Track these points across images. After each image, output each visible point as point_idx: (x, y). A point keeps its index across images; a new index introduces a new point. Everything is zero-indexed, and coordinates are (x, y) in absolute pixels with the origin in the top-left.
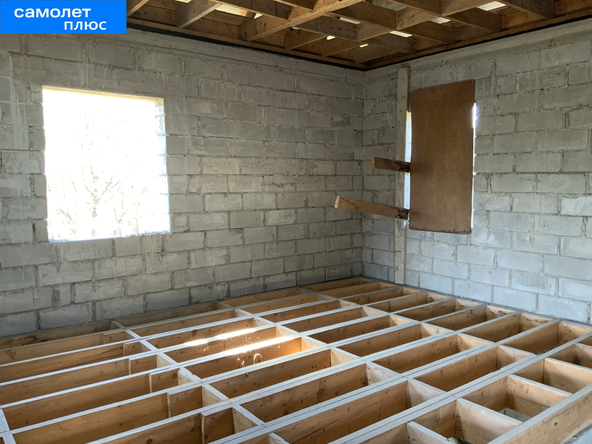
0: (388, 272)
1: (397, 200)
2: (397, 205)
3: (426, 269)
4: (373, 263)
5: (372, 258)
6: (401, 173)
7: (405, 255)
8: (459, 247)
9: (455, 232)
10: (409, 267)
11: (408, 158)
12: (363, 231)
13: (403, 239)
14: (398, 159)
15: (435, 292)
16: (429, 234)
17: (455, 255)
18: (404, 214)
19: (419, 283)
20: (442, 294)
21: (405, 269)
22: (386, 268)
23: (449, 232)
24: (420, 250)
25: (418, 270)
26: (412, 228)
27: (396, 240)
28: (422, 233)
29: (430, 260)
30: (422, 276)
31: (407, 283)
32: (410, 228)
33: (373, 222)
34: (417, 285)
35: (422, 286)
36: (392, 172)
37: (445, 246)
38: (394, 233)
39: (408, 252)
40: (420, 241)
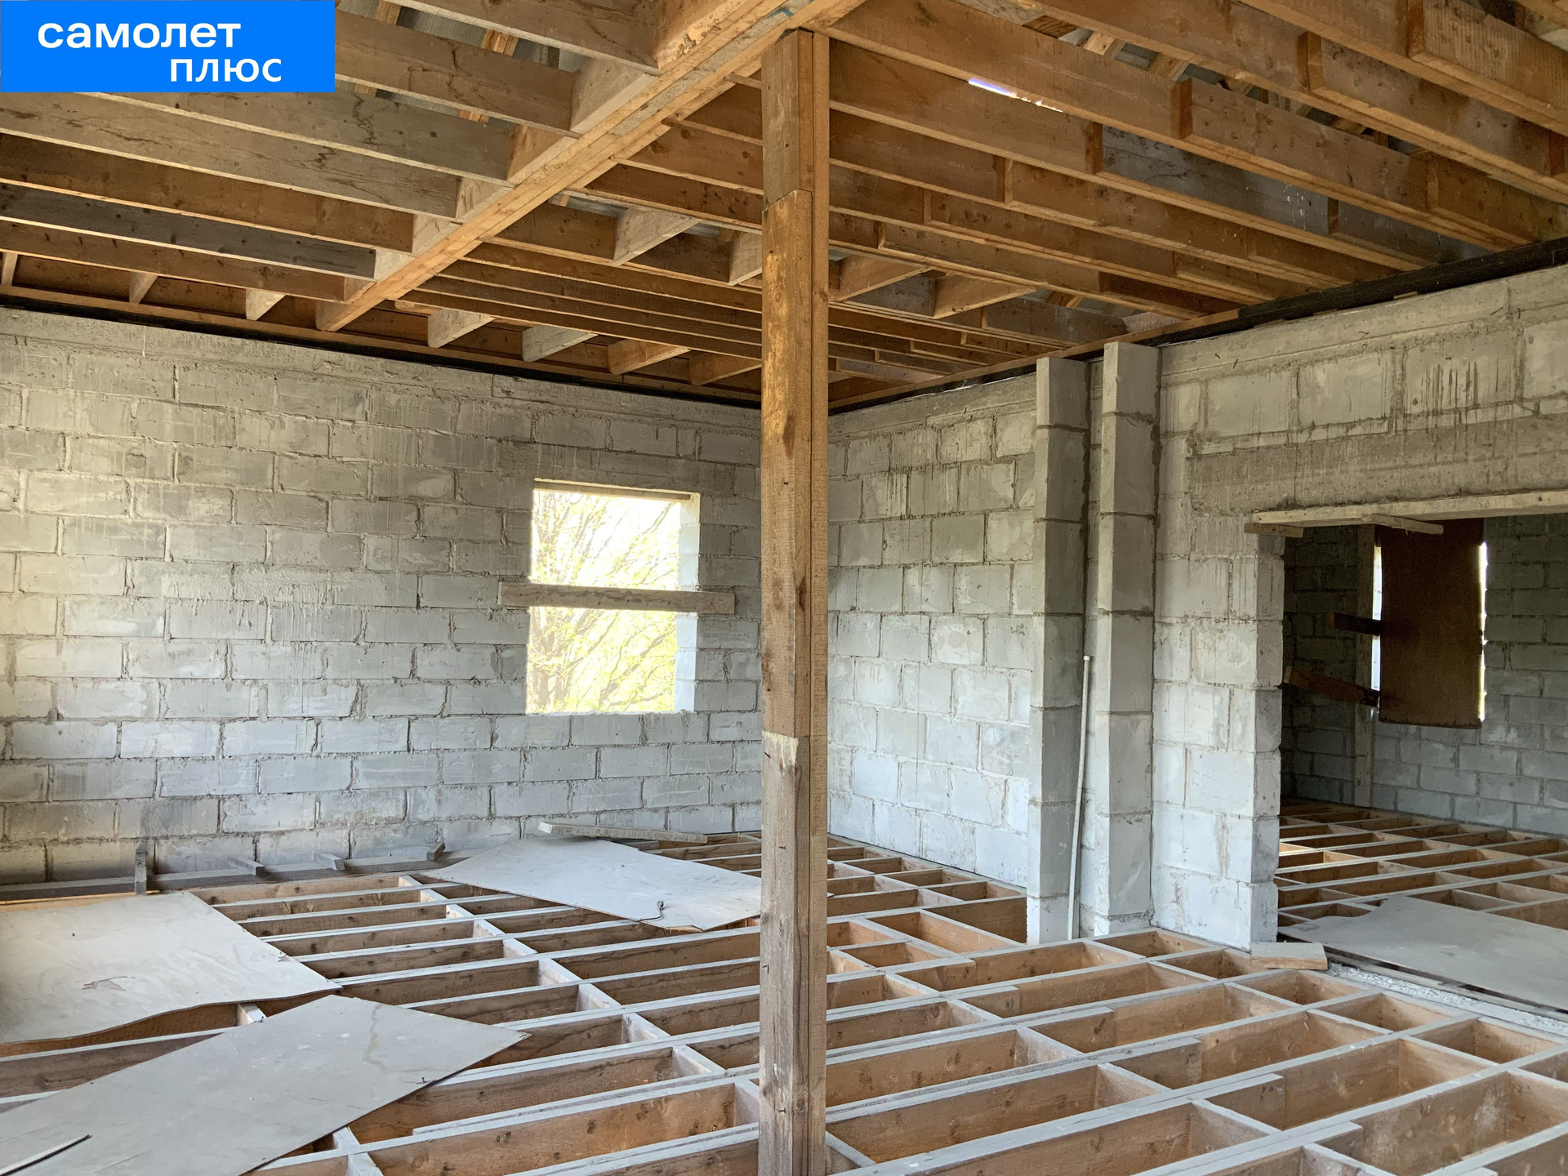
0: (1341, 790)
1: (1358, 675)
2: (1359, 682)
3: (1409, 783)
4: (1312, 776)
5: (1312, 767)
6: (1366, 636)
7: (1373, 761)
8: (1461, 748)
9: (1455, 726)
10: (1379, 780)
11: (1377, 615)
12: (1295, 724)
13: (1368, 736)
14: (1360, 614)
15: (1422, 816)
16: (1413, 728)
17: (1455, 759)
18: (1371, 698)
19: (1395, 804)
20: (1434, 818)
21: (1373, 784)
22: (1337, 783)
23: (1446, 726)
24: (1398, 754)
25: (1394, 783)
26: (1383, 719)
27: (1358, 737)
28: (1402, 727)
29: (1414, 769)
30: (1401, 792)
31: (1375, 805)
32: (1381, 719)
33: (1314, 711)
34: (1392, 808)
35: (1400, 807)
36: (1350, 634)
37: (1440, 747)
38: (1352, 728)
39: (1377, 756)
40: (1399, 740)
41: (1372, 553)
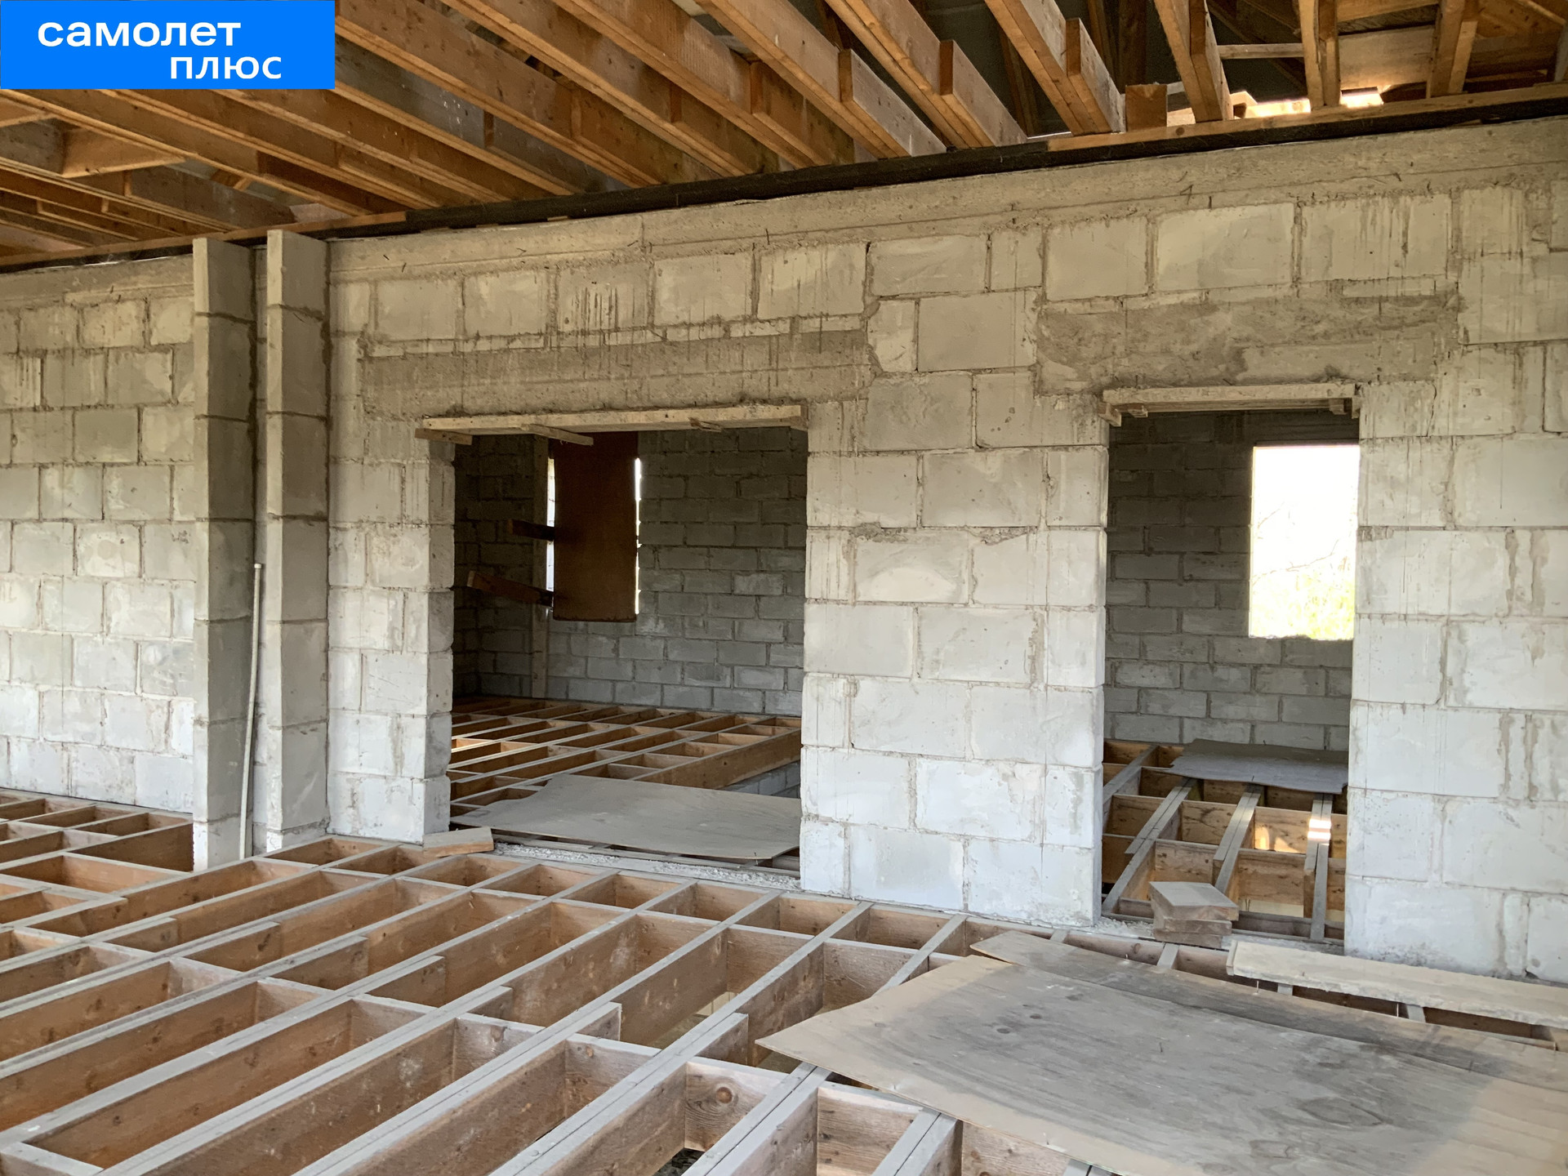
0: (520, 685)
1: (535, 579)
2: (536, 584)
3: (577, 674)
4: (496, 673)
5: (495, 666)
6: (542, 541)
7: (548, 655)
8: (622, 640)
9: (616, 620)
10: (553, 672)
11: (551, 522)
12: (480, 626)
13: (544, 633)
14: (536, 522)
15: (586, 702)
16: (581, 624)
17: (616, 650)
18: (546, 598)
19: (567, 694)
20: (599, 703)
21: (548, 677)
22: (517, 678)
23: (609, 620)
24: (569, 648)
25: (566, 675)
26: (557, 618)
27: (535, 636)
28: (572, 624)
29: (582, 661)
30: (572, 683)
31: (550, 696)
32: (555, 618)
33: (496, 613)
34: (564, 697)
35: (571, 696)
36: (526, 540)
37: (604, 640)
38: (530, 627)
39: (551, 652)
40: (569, 635)
41: (547, 465)
